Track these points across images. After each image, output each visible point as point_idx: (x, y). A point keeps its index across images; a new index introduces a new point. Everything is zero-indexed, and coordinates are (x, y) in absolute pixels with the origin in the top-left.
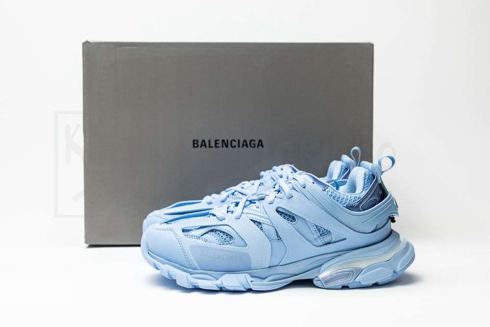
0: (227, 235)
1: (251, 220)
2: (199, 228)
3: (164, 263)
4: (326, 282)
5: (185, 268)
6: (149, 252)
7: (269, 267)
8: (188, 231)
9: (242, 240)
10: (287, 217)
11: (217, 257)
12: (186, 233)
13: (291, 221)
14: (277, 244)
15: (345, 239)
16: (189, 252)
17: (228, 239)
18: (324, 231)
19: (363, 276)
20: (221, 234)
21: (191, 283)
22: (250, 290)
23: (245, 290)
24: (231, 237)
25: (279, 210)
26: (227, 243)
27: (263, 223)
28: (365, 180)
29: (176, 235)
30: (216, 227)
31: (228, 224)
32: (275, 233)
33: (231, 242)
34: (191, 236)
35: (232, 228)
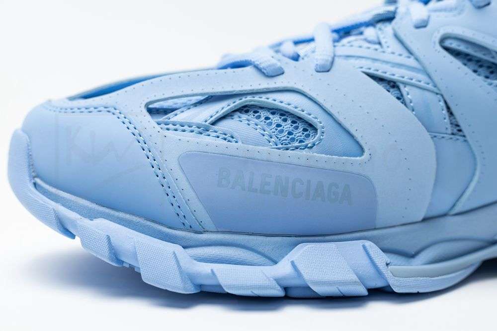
0: (297, 119)
1: (368, 75)
2: (200, 103)
3: (91, 215)
6: (38, 181)
7: (425, 220)
8: (166, 111)
9: (344, 136)
11: (271, 188)
12: (163, 119)
14: (452, 147)
16: (179, 174)
17: (298, 133)
20: (276, 119)
21: (190, 277)
22: (382, 293)
23: (363, 291)
24: (310, 127)
25: (448, 43)
26: (297, 144)
27: (405, 84)
29: (128, 123)
30: (257, 98)
31: (298, 86)
32: (445, 112)
33: (309, 142)
34: (178, 126)
35: (311, 99)
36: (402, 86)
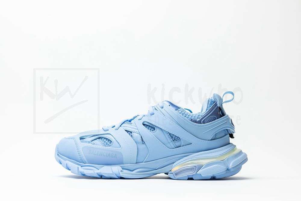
0: (109, 140)
1: (126, 131)
2: (91, 137)
3: (65, 160)
4: (176, 174)
5: (78, 163)
6: (59, 154)
7: (136, 163)
9: (118, 144)
10: (150, 128)
11: (99, 154)
12: (82, 140)
13: (153, 131)
14: (142, 146)
15: (191, 144)
16: (82, 151)
17: (109, 143)
18: (176, 138)
19: (203, 170)
20: (105, 140)
22: (122, 178)
23: (117, 178)
24: (111, 142)
25: (145, 123)
26: (108, 145)
28: (208, 104)
29: (75, 141)
30: (102, 136)
31: (110, 133)
32: (141, 138)
33: (110, 145)
34: (85, 142)
35: (112, 136)
36: (132, 133)
